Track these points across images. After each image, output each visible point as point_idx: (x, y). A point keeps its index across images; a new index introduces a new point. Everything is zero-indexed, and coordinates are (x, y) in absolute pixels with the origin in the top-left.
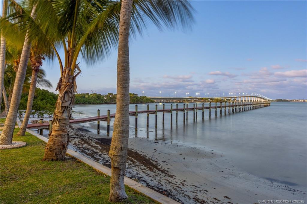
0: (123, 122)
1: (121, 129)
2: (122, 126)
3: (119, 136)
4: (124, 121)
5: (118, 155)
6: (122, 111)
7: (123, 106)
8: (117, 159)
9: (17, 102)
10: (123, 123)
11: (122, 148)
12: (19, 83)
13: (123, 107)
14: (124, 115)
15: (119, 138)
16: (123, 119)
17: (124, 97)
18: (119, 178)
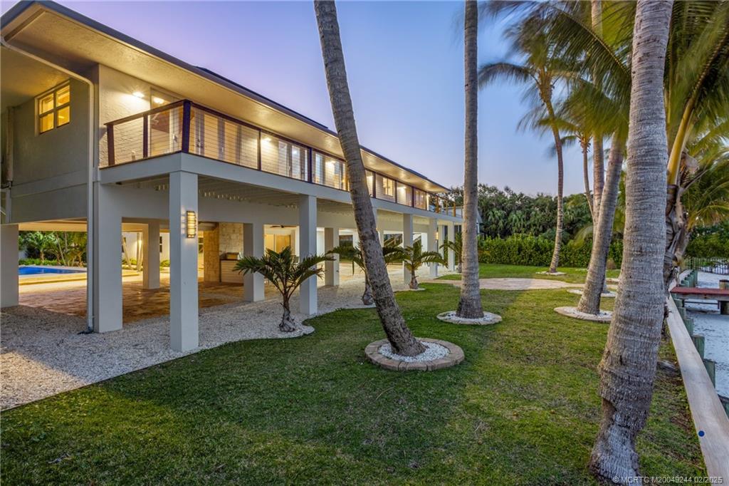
0: (629, 296)
1: (623, 313)
2: (626, 304)
3: (618, 327)
4: (631, 294)
5: (610, 372)
6: (629, 268)
7: (632, 255)
8: (608, 380)
9: (603, 243)
10: (628, 300)
11: (621, 359)
12: (604, 211)
13: (632, 259)
14: (632, 280)
15: (618, 333)
16: (628, 289)
17: (635, 234)
18: (609, 426)
